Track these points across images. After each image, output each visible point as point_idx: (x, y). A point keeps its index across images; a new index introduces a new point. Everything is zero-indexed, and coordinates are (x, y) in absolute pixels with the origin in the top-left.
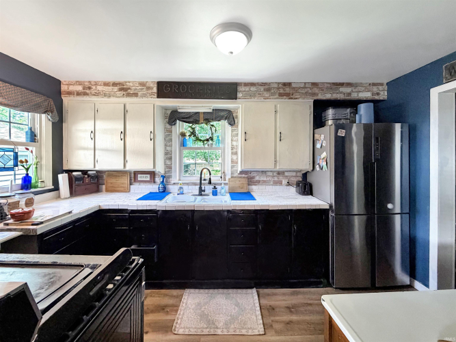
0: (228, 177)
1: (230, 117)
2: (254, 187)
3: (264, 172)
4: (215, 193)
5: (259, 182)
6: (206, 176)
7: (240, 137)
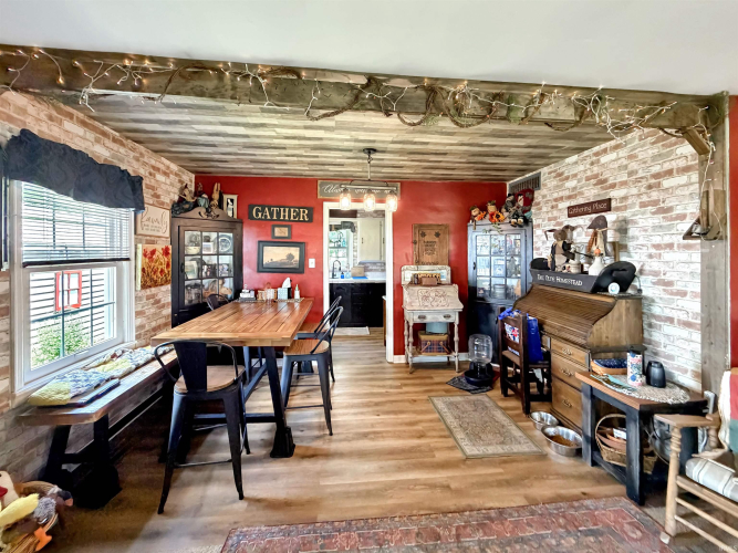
0: (351, 266)
1: (352, 227)
2: (368, 273)
3: (375, 263)
4: (342, 277)
5: (371, 270)
6: (337, 266)
7: (359, 241)
